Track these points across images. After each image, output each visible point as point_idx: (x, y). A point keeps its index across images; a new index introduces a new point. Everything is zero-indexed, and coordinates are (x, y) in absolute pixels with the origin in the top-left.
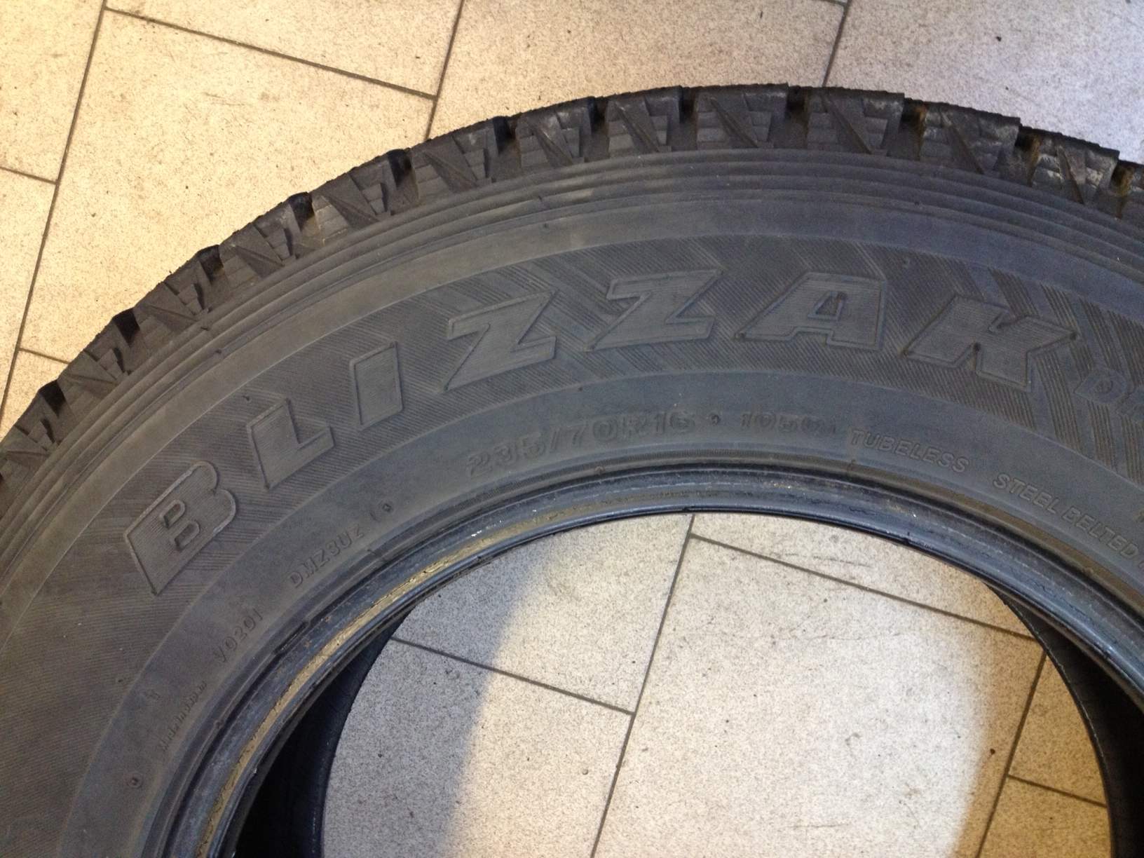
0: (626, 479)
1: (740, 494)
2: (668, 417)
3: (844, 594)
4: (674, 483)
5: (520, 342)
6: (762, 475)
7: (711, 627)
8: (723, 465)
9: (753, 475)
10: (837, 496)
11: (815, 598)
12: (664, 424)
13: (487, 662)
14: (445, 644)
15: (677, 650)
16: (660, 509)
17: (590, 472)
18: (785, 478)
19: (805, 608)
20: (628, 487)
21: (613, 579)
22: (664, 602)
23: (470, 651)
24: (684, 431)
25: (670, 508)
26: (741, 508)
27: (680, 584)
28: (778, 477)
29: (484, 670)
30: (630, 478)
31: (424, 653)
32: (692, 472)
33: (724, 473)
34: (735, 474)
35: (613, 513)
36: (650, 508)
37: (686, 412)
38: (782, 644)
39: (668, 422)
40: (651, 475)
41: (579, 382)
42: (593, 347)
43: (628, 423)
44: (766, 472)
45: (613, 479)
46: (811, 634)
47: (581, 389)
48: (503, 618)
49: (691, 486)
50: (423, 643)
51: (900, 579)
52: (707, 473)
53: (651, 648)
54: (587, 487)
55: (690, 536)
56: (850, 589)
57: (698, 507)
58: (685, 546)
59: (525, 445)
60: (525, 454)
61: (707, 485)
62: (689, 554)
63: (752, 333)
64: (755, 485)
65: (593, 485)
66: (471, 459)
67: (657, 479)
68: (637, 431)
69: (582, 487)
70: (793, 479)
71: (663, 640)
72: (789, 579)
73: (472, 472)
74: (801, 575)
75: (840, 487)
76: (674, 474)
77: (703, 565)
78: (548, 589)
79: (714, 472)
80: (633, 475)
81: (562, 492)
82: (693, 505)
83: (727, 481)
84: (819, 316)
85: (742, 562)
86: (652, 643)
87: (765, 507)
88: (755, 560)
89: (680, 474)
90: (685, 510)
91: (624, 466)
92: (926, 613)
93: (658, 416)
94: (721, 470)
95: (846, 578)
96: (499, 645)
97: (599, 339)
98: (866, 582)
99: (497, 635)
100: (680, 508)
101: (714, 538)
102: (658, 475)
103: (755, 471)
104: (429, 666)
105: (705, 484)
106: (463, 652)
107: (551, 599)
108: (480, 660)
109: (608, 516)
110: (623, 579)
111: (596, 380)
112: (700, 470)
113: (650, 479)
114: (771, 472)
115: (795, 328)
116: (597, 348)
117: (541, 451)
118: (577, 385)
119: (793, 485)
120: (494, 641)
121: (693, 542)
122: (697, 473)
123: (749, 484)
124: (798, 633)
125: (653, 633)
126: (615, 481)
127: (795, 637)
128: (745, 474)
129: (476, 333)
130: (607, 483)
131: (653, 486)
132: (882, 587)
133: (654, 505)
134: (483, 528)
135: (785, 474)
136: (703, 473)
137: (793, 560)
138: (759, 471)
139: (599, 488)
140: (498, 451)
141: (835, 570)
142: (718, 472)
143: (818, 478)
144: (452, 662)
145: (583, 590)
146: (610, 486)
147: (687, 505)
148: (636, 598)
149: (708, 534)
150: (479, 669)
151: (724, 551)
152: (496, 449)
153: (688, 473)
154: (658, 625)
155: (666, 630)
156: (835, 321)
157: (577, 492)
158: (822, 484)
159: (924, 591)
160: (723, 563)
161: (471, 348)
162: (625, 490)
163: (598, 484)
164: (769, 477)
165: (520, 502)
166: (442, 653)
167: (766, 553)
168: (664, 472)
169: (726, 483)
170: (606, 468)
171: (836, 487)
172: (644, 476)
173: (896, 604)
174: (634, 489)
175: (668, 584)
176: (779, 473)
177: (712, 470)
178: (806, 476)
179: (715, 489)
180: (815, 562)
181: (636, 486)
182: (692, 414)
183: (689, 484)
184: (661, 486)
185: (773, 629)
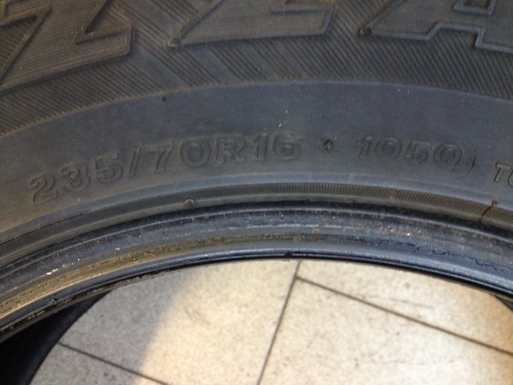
0: (222, 216)
1: (350, 240)
2: (272, 139)
3: (411, 329)
4: (276, 223)
5: (87, 31)
6: (378, 219)
7: (309, 350)
8: (333, 204)
9: (367, 217)
10: (463, 247)
11: (390, 331)
12: (266, 149)
13: (135, 369)
14: (105, 353)
15: (282, 366)
16: (258, 253)
17: (179, 206)
18: (405, 223)
19: (382, 338)
20: (225, 226)
21: (236, 309)
22: (273, 329)
23: (123, 360)
24: (290, 158)
25: (271, 253)
26: (352, 256)
27: (287, 316)
28: (397, 222)
29: (133, 376)
30: (226, 215)
31: (89, 359)
32: (298, 212)
33: (334, 214)
34: (348, 215)
35: (206, 255)
36: (249, 251)
37: (293, 135)
38: (363, 366)
39: (270, 146)
40: (251, 213)
41: (163, 89)
42: (178, 41)
43: (223, 146)
44: (383, 215)
45: (206, 215)
46: (386, 359)
47: (164, 99)
48: (149, 336)
49: (295, 228)
50: (88, 351)
51: (456, 319)
52: (314, 214)
53: (262, 364)
54: (177, 223)
55: (296, 278)
56: (418, 326)
57: (302, 253)
58: (292, 286)
59: (97, 167)
60: (98, 179)
61: (314, 227)
62: (296, 292)
63: (381, 29)
64: (368, 231)
65: (185, 222)
66: (33, 182)
67: (257, 218)
68: (233, 157)
69: (172, 224)
70: (414, 225)
71: (272, 359)
72: (371, 315)
73: (35, 198)
74: (380, 313)
75: (469, 236)
76: (277, 212)
77: (305, 302)
78: (185, 314)
79: (323, 213)
80: (230, 212)
81: (148, 229)
82: (297, 250)
83: (337, 224)
84: (468, 9)
85: (335, 300)
86: (263, 361)
87: (379, 256)
88: (345, 299)
89: (284, 212)
90: (288, 256)
91: (219, 200)
92: (473, 346)
93: (259, 138)
94: (330, 210)
95: (415, 316)
96: (145, 356)
97: (186, 31)
98: (430, 319)
99: (144, 349)
100: (282, 252)
101: (315, 280)
102: (259, 213)
103: (370, 213)
104: (92, 369)
105: (311, 226)
106: (118, 360)
107: (187, 322)
108: (131, 367)
109: (201, 259)
110: (244, 310)
111: (184, 88)
112: (307, 209)
113: (250, 218)
114: (389, 215)
115: (436, 24)
116: (184, 42)
117: (117, 176)
118: (161, 93)
119: (412, 232)
120: (142, 352)
121: (298, 283)
122: (303, 212)
123: (362, 228)
124: (376, 358)
125: (264, 353)
126: (211, 218)
127: (373, 361)
128: (358, 216)
129: (33, 18)
130: (201, 219)
131: (253, 227)
132: (442, 324)
133: (253, 248)
134: (58, 266)
135: (406, 218)
136: (309, 213)
137: (375, 301)
138: (374, 214)
139: (192, 225)
140: (66, 173)
141: (406, 310)
142: (326, 212)
143: (444, 225)
144: (109, 367)
145: (212, 316)
146: (204, 224)
147: (290, 249)
148: (253, 324)
149: (310, 277)
150: (129, 374)
151: (321, 292)
152: (62, 172)
153: (292, 212)
154: (268, 347)
155: (275, 351)
156: (487, 16)
157: (166, 230)
158: (447, 231)
159: (473, 329)
160: (320, 301)
161: (26, 37)
162: (220, 230)
163: (190, 221)
164: (387, 221)
165: (101, 238)
166: (101, 360)
167: (354, 294)
168: (265, 210)
169: (335, 226)
170: (198, 201)
171: (464, 236)
172: (242, 213)
173: (451, 338)
174: (231, 228)
175: (278, 315)
176: (398, 216)
177: (320, 209)
178: (430, 222)
179: (323, 232)
180: (391, 303)
181: (234, 225)
182: (300, 137)
183: (293, 225)
184: (262, 226)
185: (357, 354)
